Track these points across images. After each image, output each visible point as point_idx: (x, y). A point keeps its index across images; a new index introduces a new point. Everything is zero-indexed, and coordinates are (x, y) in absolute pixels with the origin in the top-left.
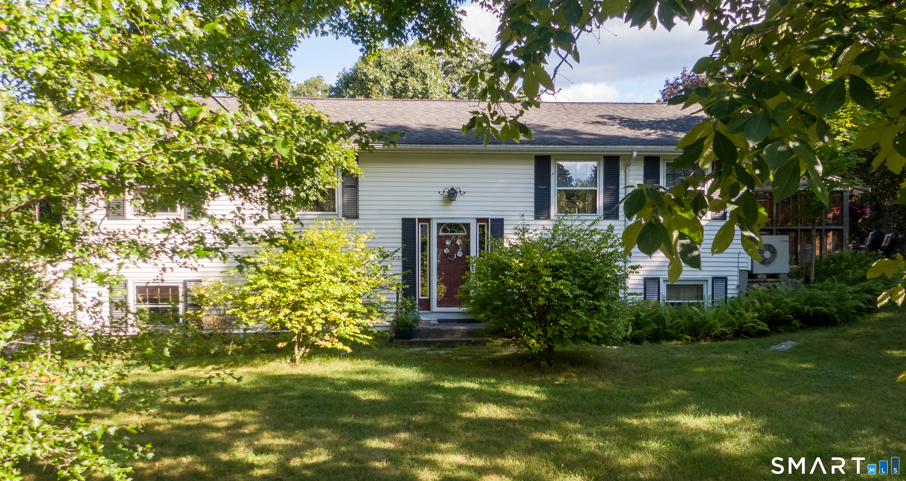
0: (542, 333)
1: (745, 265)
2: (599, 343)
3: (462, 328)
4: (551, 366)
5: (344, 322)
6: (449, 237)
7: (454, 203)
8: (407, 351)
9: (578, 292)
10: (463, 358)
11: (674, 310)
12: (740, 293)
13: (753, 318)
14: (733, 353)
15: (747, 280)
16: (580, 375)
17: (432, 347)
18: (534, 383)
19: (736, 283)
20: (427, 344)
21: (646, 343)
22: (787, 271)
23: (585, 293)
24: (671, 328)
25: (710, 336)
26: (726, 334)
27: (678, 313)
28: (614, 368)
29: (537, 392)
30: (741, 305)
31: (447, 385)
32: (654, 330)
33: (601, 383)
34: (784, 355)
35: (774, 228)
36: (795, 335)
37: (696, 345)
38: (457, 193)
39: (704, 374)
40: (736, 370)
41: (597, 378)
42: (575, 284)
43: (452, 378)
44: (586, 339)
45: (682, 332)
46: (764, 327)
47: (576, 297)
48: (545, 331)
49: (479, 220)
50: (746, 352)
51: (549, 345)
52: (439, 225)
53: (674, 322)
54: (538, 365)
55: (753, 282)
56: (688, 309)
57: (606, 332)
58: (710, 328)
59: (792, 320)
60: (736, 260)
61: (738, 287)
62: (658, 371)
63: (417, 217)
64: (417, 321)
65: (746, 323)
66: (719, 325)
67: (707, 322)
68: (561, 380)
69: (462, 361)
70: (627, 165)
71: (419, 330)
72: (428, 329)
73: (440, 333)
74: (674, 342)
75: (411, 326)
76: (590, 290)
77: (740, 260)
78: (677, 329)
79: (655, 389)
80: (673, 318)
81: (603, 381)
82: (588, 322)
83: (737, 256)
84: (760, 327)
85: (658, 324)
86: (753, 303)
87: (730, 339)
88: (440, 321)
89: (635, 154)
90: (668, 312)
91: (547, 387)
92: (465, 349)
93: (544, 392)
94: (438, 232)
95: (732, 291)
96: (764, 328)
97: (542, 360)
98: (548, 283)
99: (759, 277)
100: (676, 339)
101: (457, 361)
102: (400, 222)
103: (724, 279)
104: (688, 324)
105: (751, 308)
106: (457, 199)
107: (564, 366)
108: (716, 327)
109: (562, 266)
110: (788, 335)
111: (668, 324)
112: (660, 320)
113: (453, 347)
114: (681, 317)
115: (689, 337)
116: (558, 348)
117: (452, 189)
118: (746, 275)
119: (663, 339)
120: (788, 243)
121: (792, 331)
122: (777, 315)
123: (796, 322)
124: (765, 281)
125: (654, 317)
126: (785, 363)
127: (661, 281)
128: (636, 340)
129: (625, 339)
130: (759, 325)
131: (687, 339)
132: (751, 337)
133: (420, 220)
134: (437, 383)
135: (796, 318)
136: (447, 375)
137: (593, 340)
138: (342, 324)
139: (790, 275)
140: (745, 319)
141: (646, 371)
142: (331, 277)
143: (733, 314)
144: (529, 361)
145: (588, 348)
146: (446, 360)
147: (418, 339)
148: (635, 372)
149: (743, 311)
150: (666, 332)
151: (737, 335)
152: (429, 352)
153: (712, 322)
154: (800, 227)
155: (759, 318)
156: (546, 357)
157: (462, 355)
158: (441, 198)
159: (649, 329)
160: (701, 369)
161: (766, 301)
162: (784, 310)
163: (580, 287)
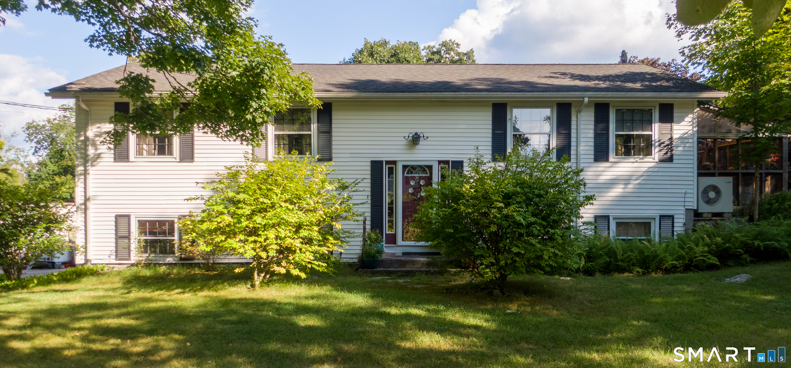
0: (494, 261)
1: (691, 204)
2: (552, 273)
3: (423, 259)
4: (504, 294)
5: (300, 249)
6: (413, 178)
7: (418, 147)
8: (369, 279)
9: (533, 219)
10: (419, 286)
11: (625, 245)
12: (686, 230)
13: (702, 252)
14: (689, 285)
15: (693, 218)
16: (532, 305)
17: (393, 276)
18: (484, 311)
19: (683, 221)
20: (389, 273)
21: (598, 275)
22: (731, 211)
23: (539, 221)
24: (622, 261)
25: (661, 269)
26: (677, 267)
27: (628, 247)
28: (569, 298)
29: (487, 321)
30: (690, 240)
31: (394, 311)
32: (607, 261)
33: (555, 312)
34: (743, 286)
35: (717, 171)
36: (747, 269)
37: (648, 277)
38: (420, 137)
39: (665, 304)
40: (698, 301)
41: (550, 306)
42: (528, 211)
43: (400, 304)
44: (539, 267)
45: (633, 265)
46: (714, 260)
47: (530, 225)
48: (498, 260)
49: (440, 162)
50: (702, 284)
51: (501, 273)
52: (404, 167)
53: (625, 256)
54: (491, 294)
55: (699, 220)
56: (638, 243)
57: (561, 261)
58: (661, 261)
59: (741, 255)
60: (683, 199)
61: (685, 224)
62: (615, 302)
63: (384, 159)
64: (380, 252)
65: (696, 257)
66: (669, 258)
67: (657, 256)
68: (513, 308)
69: (416, 289)
70: (579, 112)
71: (383, 261)
72: (391, 260)
73: (402, 263)
74: (626, 274)
75: (374, 257)
76: (544, 219)
77: (687, 200)
78: (629, 262)
79: (613, 319)
80: (625, 252)
81: (557, 310)
82: (542, 250)
83: (683, 195)
84: (711, 261)
85: (610, 257)
86: (703, 238)
87: (681, 273)
88: (404, 254)
89: (586, 100)
90: (619, 246)
91: (498, 316)
92: (425, 278)
93: (494, 321)
94: (403, 173)
95: (679, 228)
96: (714, 262)
97: (494, 288)
98: (500, 209)
99: (704, 215)
100: (627, 271)
101: (413, 288)
102: (369, 164)
103: (671, 217)
104: (638, 257)
105: (701, 243)
106: (421, 143)
107: (517, 295)
108: (667, 262)
109: (516, 194)
110: (740, 269)
111: (619, 257)
112: (611, 253)
113: (413, 276)
114: (632, 251)
115: (640, 270)
116: (511, 277)
117: (416, 134)
118: (692, 214)
119: (615, 271)
120: (732, 184)
121: (743, 265)
122: (726, 249)
123: (746, 256)
124: (710, 220)
125: (606, 250)
126: (745, 294)
127: (611, 219)
128: (588, 272)
129: (578, 271)
130: (709, 259)
131: (638, 272)
132: (702, 270)
133: (388, 162)
134: (384, 309)
135: (746, 252)
136: (395, 301)
137: (548, 269)
138: (298, 251)
139: (734, 214)
140: (695, 253)
141: (601, 301)
142: (287, 204)
143: (683, 249)
144: (483, 289)
145: (541, 278)
146: (403, 287)
147: (382, 269)
148: (590, 302)
149: (693, 245)
150: (618, 265)
151: (687, 268)
152: (389, 280)
153: (662, 255)
154: (740, 171)
155: (709, 252)
156: (499, 286)
157: (419, 284)
158: (405, 143)
159: (601, 261)
160: (659, 300)
161: (715, 237)
162: (734, 245)
163: (533, 215)
